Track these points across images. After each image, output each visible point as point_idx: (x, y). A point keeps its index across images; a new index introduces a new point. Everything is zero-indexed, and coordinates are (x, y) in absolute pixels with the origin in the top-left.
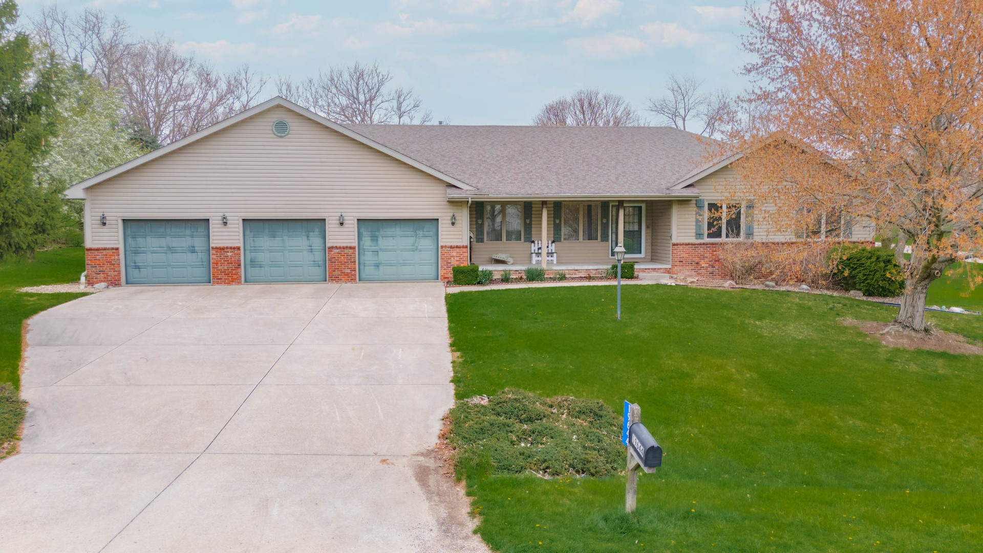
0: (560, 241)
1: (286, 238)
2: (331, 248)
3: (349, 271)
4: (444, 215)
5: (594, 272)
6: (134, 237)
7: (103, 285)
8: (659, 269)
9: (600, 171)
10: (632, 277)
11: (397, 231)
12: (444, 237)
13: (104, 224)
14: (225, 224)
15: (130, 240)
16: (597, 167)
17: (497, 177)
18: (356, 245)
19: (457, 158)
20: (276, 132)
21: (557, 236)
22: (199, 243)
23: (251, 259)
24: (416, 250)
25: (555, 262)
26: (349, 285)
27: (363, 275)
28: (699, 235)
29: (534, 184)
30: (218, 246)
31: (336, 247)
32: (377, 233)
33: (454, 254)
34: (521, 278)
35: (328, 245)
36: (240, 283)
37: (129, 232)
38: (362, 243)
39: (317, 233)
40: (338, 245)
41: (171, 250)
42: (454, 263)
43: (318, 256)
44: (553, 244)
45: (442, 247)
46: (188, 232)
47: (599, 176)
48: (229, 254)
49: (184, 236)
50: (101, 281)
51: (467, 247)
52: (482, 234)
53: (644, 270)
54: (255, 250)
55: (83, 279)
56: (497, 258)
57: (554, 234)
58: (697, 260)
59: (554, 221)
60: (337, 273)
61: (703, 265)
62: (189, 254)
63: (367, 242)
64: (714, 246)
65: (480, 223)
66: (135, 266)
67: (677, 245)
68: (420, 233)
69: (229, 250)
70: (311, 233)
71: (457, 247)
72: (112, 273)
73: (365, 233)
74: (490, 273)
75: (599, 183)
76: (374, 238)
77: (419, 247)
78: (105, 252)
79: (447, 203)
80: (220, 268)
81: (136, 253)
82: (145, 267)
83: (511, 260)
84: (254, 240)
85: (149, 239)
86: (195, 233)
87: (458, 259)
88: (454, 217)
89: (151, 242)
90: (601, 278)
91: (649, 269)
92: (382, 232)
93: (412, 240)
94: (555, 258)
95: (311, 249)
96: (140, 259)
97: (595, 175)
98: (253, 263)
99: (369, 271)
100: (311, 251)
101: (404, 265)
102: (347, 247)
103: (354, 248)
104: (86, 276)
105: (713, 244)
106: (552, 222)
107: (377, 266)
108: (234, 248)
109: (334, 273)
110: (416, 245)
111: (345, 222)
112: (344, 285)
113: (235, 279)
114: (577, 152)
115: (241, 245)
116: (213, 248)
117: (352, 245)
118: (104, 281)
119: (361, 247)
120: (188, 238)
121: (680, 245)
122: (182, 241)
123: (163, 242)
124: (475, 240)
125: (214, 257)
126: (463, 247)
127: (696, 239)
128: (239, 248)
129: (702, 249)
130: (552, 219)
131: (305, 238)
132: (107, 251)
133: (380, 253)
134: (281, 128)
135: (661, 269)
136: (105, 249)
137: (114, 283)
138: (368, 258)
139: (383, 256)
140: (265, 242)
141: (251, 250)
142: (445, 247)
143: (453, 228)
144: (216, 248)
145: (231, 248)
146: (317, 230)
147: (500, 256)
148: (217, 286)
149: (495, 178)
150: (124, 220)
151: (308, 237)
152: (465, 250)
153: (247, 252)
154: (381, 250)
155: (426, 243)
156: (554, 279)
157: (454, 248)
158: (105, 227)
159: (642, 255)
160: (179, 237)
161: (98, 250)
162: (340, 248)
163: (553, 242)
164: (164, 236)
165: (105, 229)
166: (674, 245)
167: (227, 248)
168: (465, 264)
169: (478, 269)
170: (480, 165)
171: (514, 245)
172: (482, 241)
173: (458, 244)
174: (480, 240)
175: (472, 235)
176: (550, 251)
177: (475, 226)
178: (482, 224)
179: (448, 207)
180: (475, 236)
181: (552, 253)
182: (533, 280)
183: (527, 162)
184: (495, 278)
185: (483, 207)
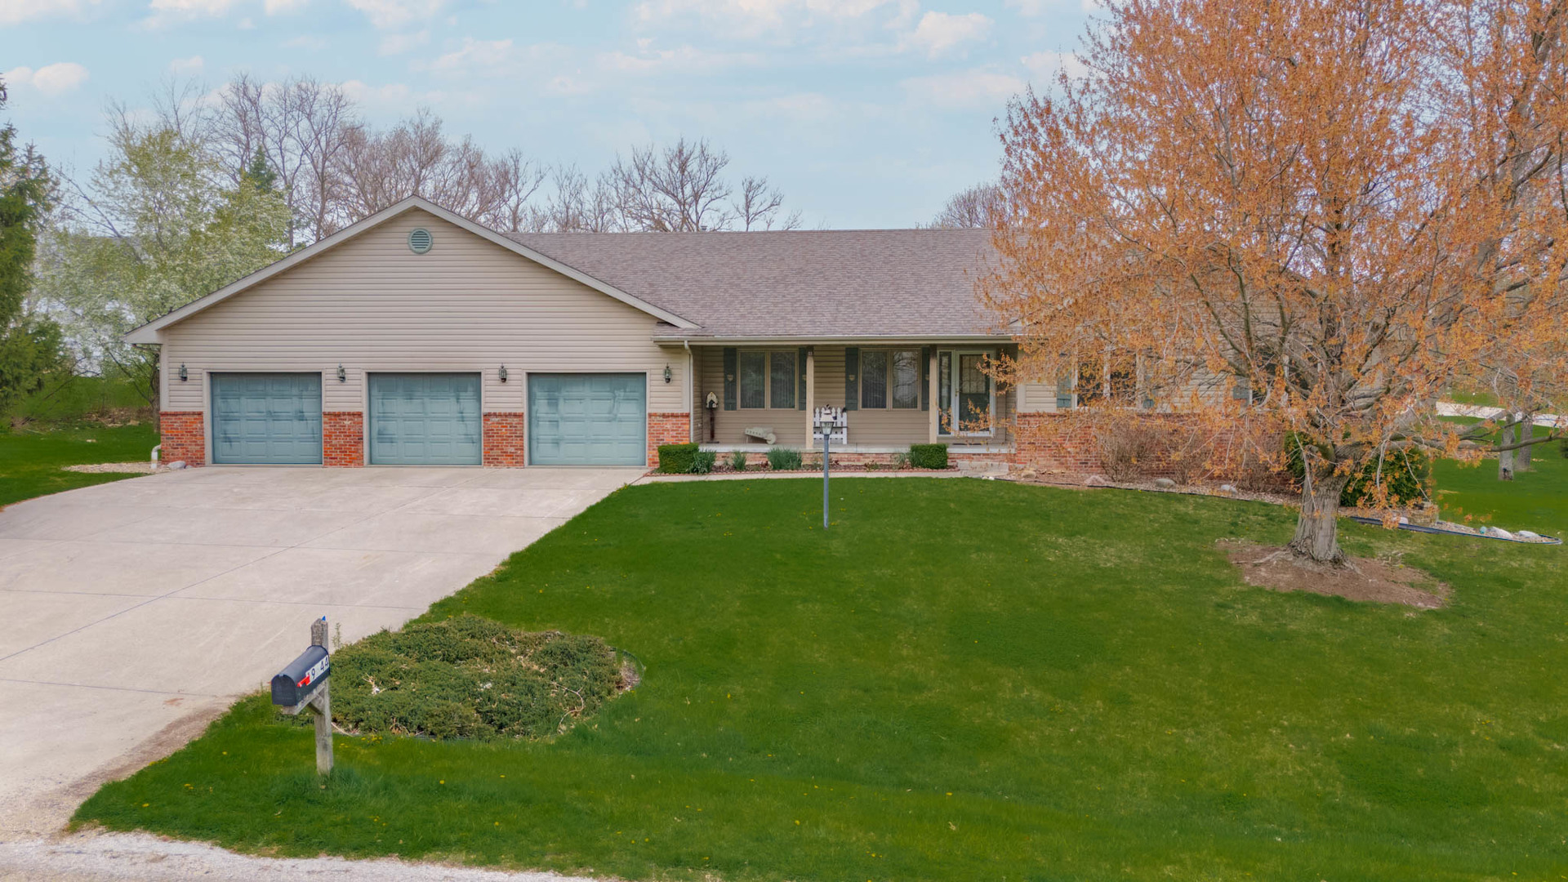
0: (856, 409)
1: (426, 400)
2: (488, 415)
3: (512, 450)
4: (653, 365)
6: (224, 398)
7: (179, 463)
8: (996, 455)
9: (911, 298)
10: (943, 466)
11: (585, 390)
12: (653, 400)
13: (185, 379)
14: (343, 379)
15: (219, 402)
16: (907, 292)
17: (742, 310)
18: (525, 411)
19: (696, 281)
20: (413, 247)
21: (850, 401)
22: (308, 406)
23: (379, 431)
24: (614, 419)
25: (845, 442)
26: (513, 469)
27: (536, 456)
28: (1063, 401)
29: (794, 319)
30: (332, 410)
31: (495, 414)
32: (556, 394)
33: (669, 427)
34: (767, 464)
35: (485, 410)
36: (361, 465)
37: (218, 391)
38: (534, 408)
39: (472, 394)
40: (497, 411)
41: (273, 416)
42: (669, 439)
43: (472, 428)
44: (845, 414)
45: (650, 415)
46: (295, 391)
47: (904, 307)
48: (347, 423)
49: (290, 397)
50: (179, 459)
51: (688, 416)
52: (735, 398)
53: (970, 456)
54: (384, 417)
55: (154, 455)
56: (755, 435)
57: (847, 398)
58: (1060, 440)
59: (847, 377)
60: (496, 452)
61: (1069, 450)
62: (296, 423)
63: (542, 406)
65: (731, 379)
66: (226, 438)
67: (1025, 416)
68: (621, 394)
69: (347, 417)
70: (462, 394)
71: (673, 415)
72: (193, 448)
73: (539, 393)
74: (713, 456)
76: (553, 402)
77: (619, 415)
78: (184, 418)
79: (659, 349)
80: (334, 442)
81: (227, 419)
82: (238, 439)
83: (772, 438)
84: (383, 403)
85: (243, 400)
86: (305, 393)
87: (674, 434)
88: (668, 370)
89: (247, 405)
90: (889, 467)
91: (979, 454)
92: (564, 393)
93: (609, 403)
94: (844, 436)
95: (463, 417)
96: (231, 427)
97: (899, 306)
98: (383, 437)
99: (544, 450)
100: (463, 419)
101: (597, 441)
102: (510, 414)
103: (521, 416)
104: (159, 451)
105: (1086, 415)
106: (844, 379)
107: (557, 442)
108: (354, 414)
109: (491, 453)
110: (615, 411)
111: (508, 377)
112: (504, 470)
113: (353, 459)
114: (890, 270)
115: (364, 410)
116: (325, 414)
117: (518, 411)
118: (183, 459)
119: (533, 414)
120: (295, 400)
121: (1030, 416)
122: (287, 405)
123: (262, 405)
124: (722, 405)
125: (327, 426)
126: (682, 416)
127: (1058, 406)
128: (360, 415)
129: (1067, 424)
130: (844, 374)
131: (453, 400)
132: (188, 417)
133: (561, 423)
134: (421, 241)
135: (1000, 454)
136: (184, 414)
137: (196, 461)
138: (543, 431)
139: (566, 429)
140: (398, 406)
141: (379, 417)
142: (655, 415)
143: (668, 388)
144: (329, 414)
145: (349, 414)
146: (470, 389)
147: (758, 432)
148: (330, 469)
149: (738, 311)
150: (211, 373)
151: (458, 399)
152: (685, 420)
153: (374, 421)
154: (562, 418)
155: (628, 410)
156: (814, 467)
157: (668, 417)
158: (185, 383)
159: (991, 433)
160: (283, 397)
161: (175, 414)
162: (500, 415)
163: (844, 410)
164: (264, 396)
165: (186, 386)
166: (1021, 416)
167: (344, 414)
168: (685, 442)
169: (696, 450)
170: (726, 291)
171: (783, 414)
172: (734, 408)
173: (675, 411)
174: (730, 406)
175: (714, 398)
176: (839, 425)
177: (723, 385)
178: (734, 381)
179: (660, 354)
180: (722, 400)
181: (842, 428)
182: (781, 468)
183: (803, 285)
184: (718, 463)
185: (735, 355)
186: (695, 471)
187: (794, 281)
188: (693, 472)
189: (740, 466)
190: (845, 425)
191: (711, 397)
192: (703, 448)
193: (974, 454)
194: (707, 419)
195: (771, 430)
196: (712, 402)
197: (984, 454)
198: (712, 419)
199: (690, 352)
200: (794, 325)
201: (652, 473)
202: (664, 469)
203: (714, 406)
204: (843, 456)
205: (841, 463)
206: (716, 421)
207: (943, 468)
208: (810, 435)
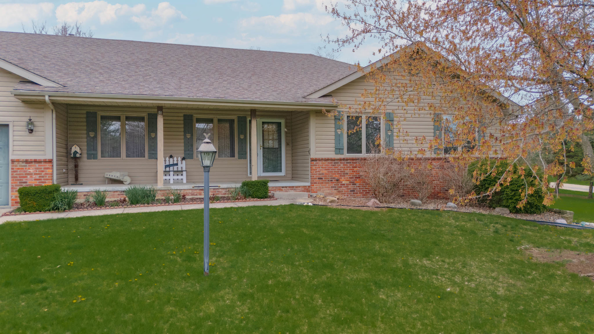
0: (192, 158)
4: (17, 120)
5: (224, 191)
8: (297, 187)
9: (232, 79)
12: (16, 148)
16: (228, 76)
17: (101, 78)
21: (188, 152)
25: (185, 181)
28: (339, 150)
29: (146, 86)
33: (32, 171)
34: (125, 200)
42: (32, 182)
44: (184, 162)
45: (13, 161)
47: (230, 84)
51: (51, 161)
52: (95, 149)
53: (280, 189)
56: (113, 177)
57: (185, 151)
58: (337, 176)
59: (185, 135)
61: (343, 182)
64: (354, 161)
65: (92, 136)
67: (316, 160)
71: (35, 161)
74: (74, 195)
75: (229, 89)
79: (21, 104)
83: (127, 179)
87: (37, 177)
88: (30, 122)
90: (228, 199)
91: (286, 187)
94: (184, 177)
97: (225, 83)
105: (353, 159)
106: (183, 137)
121: (319, 160)
124: (85, 156)
126: (45, 161)
127: (336, 154)
129: (342, 165)
130: (183, 133)
135: (299, 187)
142: (18, 161)
143: (31, 137)
147: (115, 175)
149: (97, 78)
152: (48, 165)
156: (166, 201)
157: (31, 162)
159: (283, 174)
163: (183, 159)
166: (313, 160)
168: (48, 183)
169: (57, 189)
170: (87, 66)
171: (137, 163)
172: (95, 157)
173: (38, 158)
174: (92, 156)
175: (78, 150)
176: (180, 169)
177: (85, 140)
178: (95, 137)
179: (22, 109)
180: (85, 152)
181: (182, 171)
182: (137, 203)
183: (150, 67)
184: (80, 200)
185: (96, 117)
186: (56, 209)
187: (144, 65)
188: (53, 209)
189: (100, 202)
190: (184, 169)
191: (75, 148)
192: (64, 189)
193: (283, 187)
194: (71, 165)
195: (127, 173)
196: (76, 152)
197: (289, 187)
198: (76, 166)
199: (51, 106)
200: (146, 89)
201: (11, 213)
202: (25, 209)
203: (78, 155)
204: (188, 192)
205: (187, 197)
206: (79, 168)
207: (266, 197)
208: (161, 177)
